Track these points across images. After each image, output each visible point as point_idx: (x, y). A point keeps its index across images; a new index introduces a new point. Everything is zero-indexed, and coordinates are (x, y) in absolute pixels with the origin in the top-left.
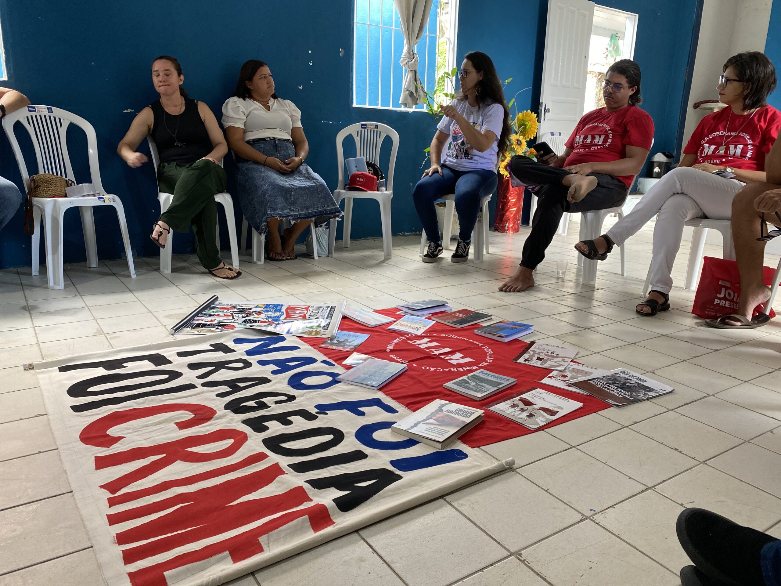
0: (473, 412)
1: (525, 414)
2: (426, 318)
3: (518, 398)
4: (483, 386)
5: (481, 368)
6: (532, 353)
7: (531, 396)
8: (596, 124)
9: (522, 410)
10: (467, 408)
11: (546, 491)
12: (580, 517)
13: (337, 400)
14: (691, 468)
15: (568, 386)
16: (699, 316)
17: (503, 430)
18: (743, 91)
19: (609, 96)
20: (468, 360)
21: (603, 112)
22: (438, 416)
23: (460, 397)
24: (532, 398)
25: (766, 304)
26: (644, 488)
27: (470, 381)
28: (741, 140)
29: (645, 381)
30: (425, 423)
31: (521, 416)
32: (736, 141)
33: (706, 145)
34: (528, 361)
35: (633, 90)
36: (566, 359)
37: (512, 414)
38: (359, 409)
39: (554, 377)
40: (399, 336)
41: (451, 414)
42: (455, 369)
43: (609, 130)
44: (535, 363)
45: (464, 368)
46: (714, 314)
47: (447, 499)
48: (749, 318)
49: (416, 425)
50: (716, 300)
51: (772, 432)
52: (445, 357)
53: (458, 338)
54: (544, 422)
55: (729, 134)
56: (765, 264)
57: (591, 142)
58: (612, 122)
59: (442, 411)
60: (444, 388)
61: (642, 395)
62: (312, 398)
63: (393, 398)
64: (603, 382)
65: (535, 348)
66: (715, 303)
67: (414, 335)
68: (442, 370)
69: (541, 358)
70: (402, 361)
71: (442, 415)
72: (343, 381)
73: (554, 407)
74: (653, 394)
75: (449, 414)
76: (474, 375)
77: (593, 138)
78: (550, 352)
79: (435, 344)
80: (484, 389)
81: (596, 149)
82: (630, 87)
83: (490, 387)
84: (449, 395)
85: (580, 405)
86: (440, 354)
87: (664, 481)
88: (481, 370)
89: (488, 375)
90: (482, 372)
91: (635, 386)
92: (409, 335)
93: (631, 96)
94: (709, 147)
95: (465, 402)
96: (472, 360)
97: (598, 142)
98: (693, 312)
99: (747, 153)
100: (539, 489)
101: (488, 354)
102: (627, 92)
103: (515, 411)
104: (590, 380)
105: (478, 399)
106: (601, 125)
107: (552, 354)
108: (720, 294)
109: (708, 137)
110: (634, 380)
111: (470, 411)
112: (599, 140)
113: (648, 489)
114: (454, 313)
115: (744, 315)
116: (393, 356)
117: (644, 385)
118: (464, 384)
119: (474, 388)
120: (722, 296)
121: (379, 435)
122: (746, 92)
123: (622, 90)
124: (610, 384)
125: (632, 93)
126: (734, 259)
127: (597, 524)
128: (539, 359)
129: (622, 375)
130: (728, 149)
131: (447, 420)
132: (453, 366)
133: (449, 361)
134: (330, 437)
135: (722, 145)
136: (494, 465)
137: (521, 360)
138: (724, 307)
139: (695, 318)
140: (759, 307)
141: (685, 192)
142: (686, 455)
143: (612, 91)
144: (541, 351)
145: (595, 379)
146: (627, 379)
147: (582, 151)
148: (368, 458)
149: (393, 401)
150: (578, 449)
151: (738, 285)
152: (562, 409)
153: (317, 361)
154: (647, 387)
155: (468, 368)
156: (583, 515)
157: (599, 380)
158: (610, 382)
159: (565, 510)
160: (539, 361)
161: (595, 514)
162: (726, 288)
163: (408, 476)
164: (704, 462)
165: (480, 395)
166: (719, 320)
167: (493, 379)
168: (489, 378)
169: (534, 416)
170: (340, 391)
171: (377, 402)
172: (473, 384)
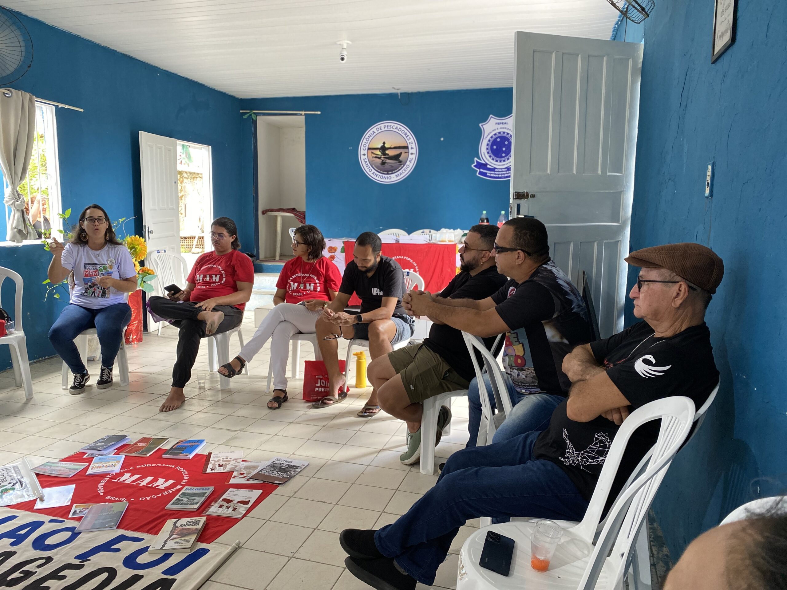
0: (199, 520)
1: (231, 509)
2: (113, 455)
3: (220, 500)
4: (194, 499)
5: (184, 486)
6: (213, 462)
7: (228, 496)
8: (211, 266)
9: (228, 507)
10: (194, 519)
11: (264, 552)
12: (288, 558)
13: (89, 547)
14: (332, 510)
15: (248, 480)
16: (308, 401)
17: (222, 525)
18: (308, 250)
19: (216, 243)
20: (171, 482)
21: (214, 256)
22: (177, 531)
23: (181, 513)
24: (229, 497)
25: (344, 385)
26: (313, 530)
27: (182, 499)
28: (312, 280)
29: (291, 462)
30: (171, 540)
31: (228, 512)
32: (310, 280)
33: (292, 283)
34: (213, 469)
35: (233, 238)
36: (238, 461)
37: (223, 512)
38: (112, 547)
39: (236, 477)
40: (101, 478)
41: (185, 527)
42: (166, 492)
43: (222, 270)
44: (219, 470)
45: (171, 490)
46: (316, 398)
47: (212, 580)
48: (337, 396)
49: (165, 543)
50: (316, 388)
51: (363, 474)
52: (152, 485)
53: (152, 465)
54: (245, 510)
55: (304, 275)
56: (339, 359)
57: (210, 280)
58: (223, 264)
59: (177, 527)
60: (166, 510)
61: (293, 473)
62: (67, 553)
63: (134, 531)
64: (268, 470)
65: (214, 458)
66: (316, 391)
67: (115, 474)
68: (156, 497)
69: (221, 464)
70: (119, 499)
71: (179, 530)
72: (82, 531)
73: (246, 498)
74: (299, 470)
75: (183, 527)
76: (183, 493)
77: (211, 277)
78: (225, 458)
79: (136, 476)
80: (196, 501)
81: (215, 285)
82: (230, 236)
83: (199, 498)
84: (173, 514)
85: (261, 491)
86: (148, 484)
87: (321, 522)
88: (186, 487)
89: (193, 490)
90: (187, 489)
91: (287, 468)
92: (110, 475)
93: (232, 243)
94: (294, 284)
95: (188, 515)
96: (174, 481)
97: (215, 280)
98: (303, 399)
99: (317, 289)
100: (260, 552)
101: (183, 473)
102: (228, 240)
103: (224, 510)
104: (260, 471)
105: (195, 510)
106: (215, 266)
107: (227, 459)
108: (318, 384)
109: (292, 278)
110: (286, 463)
111: (196, 520)
112: (216, 279)
113: (315, 529)
114: (136, 443)
115: (333, 395)
116: (108, 497)
117: (291, 465)
118: (179, 502)
119: (188, 503)
120: (319, 385)
121: (142, 559)
122: (309, 251)
123: (225, 238)
124: (273, 471)
125: (233, 240)
126: (322, 360)
127: (297, 558)
128: (220, 466)
129: (277, 462)
130: (305, 286)
131: (185, 532)
132: (163, 490)
133: (157, 487)
134: (105, 575)
135: (301, 283)
136: (230, 549)
137: (209, 471)
138: (321, 392)
139: (305, 402)
140: (341, 387)
141: (287, 320)
142: (327, 503)
143: (217, 239)
144: (218, 459)
145: (262, 470)
146: (281, 464)
147: (204, 287)
148: (144, 577)
149: (135, 532)
150: (271, 521)
151: (326, 376)
152: (251, 498)
153: (44, 522)
154: (294, 466)
155: (175, 489)
156: (289, 557)
157: (265, 470)
158: (272, 469)
159: (279, 558)
160: (221, 467)
161: (294, 554)
162: (321, 379)
163: (179, 577)
164: (337, 504)
165: (196, 507)
166: (320, 402)
167: (197, 492)
168: (194, 492)
169: (237, 508)
170: (87, 539)
171: (122, 538)
172: (186, 500)
